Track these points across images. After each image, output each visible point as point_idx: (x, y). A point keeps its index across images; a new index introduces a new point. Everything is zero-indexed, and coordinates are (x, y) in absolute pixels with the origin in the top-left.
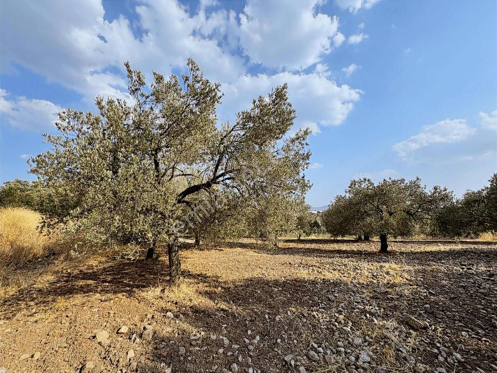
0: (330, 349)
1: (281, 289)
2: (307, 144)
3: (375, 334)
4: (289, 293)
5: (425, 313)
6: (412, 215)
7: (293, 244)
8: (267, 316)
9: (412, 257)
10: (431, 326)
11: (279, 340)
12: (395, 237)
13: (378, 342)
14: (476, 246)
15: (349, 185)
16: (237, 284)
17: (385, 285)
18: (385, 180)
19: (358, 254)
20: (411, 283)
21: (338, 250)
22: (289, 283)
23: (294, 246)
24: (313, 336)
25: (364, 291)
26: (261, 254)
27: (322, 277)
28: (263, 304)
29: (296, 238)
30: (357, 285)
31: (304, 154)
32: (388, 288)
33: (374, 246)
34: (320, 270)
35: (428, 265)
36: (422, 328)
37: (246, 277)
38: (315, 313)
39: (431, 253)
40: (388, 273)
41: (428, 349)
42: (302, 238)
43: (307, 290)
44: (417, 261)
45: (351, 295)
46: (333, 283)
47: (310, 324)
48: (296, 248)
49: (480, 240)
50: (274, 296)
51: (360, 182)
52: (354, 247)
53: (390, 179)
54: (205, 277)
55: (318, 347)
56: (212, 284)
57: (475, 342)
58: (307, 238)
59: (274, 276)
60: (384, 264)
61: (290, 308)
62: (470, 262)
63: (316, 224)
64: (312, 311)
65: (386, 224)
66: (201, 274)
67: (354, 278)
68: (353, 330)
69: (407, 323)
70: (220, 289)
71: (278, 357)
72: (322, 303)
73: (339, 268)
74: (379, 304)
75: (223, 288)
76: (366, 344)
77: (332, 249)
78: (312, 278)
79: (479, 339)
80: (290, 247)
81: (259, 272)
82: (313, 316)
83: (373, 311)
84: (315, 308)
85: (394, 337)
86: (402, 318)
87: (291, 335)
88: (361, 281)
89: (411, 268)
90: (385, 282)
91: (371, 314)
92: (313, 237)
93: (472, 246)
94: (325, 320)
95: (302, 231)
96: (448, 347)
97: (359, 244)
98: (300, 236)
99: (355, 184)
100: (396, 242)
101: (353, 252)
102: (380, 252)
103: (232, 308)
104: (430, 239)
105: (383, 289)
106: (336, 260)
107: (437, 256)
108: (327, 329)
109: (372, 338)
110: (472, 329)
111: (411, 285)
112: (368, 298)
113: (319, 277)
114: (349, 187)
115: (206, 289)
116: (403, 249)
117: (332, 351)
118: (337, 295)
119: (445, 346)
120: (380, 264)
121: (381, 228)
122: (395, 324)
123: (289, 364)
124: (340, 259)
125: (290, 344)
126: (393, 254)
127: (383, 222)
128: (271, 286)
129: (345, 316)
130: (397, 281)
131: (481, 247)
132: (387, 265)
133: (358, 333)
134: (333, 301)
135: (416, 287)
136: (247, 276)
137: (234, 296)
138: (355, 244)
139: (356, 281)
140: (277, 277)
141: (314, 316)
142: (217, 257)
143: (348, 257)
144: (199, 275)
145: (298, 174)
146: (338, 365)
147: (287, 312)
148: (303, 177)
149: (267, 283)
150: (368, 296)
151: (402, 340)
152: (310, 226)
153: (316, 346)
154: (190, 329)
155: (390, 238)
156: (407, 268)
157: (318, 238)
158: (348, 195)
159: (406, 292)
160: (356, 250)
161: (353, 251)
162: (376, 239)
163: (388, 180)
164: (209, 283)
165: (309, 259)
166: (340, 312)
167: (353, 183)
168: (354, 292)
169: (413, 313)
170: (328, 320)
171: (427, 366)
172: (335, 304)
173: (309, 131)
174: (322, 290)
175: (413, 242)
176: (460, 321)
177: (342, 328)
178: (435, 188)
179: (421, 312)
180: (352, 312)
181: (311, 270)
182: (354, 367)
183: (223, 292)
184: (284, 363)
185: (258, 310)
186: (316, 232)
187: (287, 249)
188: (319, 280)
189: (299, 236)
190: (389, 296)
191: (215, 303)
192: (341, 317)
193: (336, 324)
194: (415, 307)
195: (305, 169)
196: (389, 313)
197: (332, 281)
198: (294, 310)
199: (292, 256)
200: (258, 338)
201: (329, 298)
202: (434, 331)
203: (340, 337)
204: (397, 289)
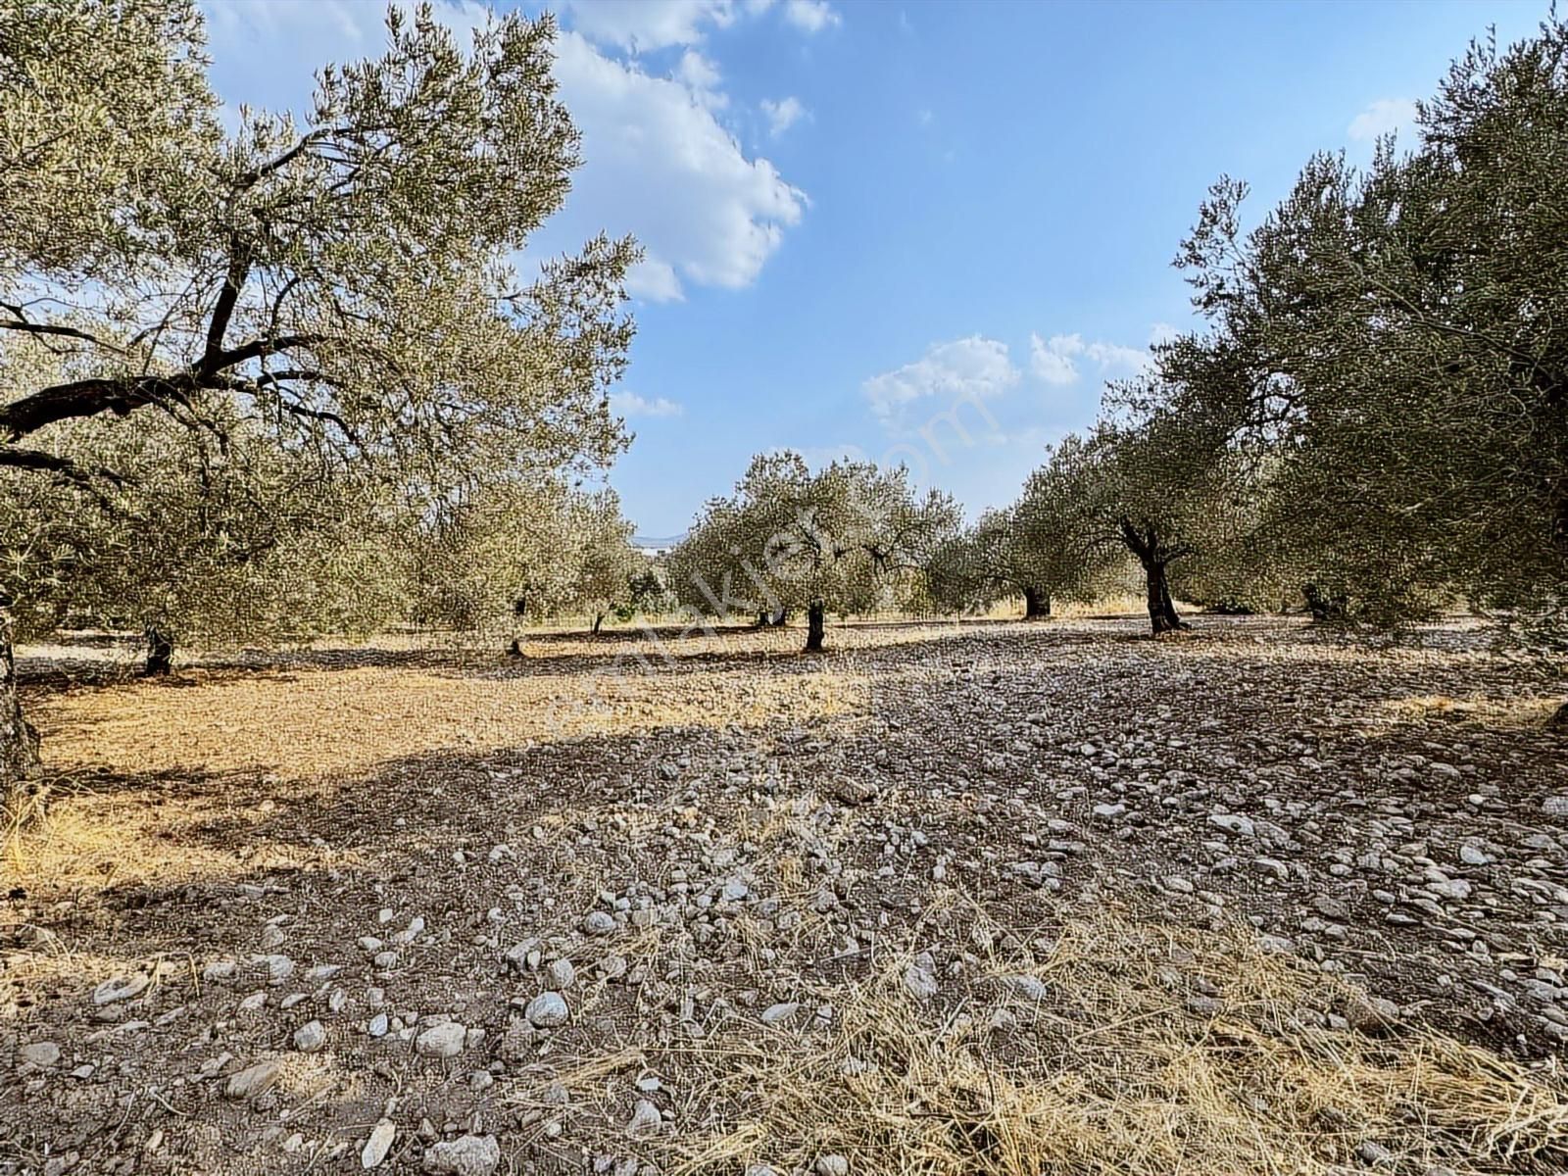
0: (650, 894)
1: (520, 772)
2: (623, 296)
3: (767, 832)
4: (547, 779)
5: (876, 767)
6: (881, 557)
7: (576, 644)
8: (459, 856)
9: (867, 655)
10: (881, 791)
11: (494, 913)
12: (843, 616)
13: (769, 849)
14: (983, 629)
15: (748, 468)
16: (350, 780)
17: (804, 723)
18: (834, 465)
19: (754, 659)
20: (859, 711)
21: (705, 654)
22: (548, 753)
23: (578, 651)
24: (606, 874)
25: (756, 742)
26: (458, 682)
27: (652, 724)
28: (449, 825)
29: (587, 629)
30: (742, 732)
31: (610, 326)
32: (811, 727)
33: (795, 638)
34: (648, 707)
35: (897, 671)
36: (864, 800)
37: (391, 754)
38: (618, 817)
39: (905, 646)
40: (815, 697)
41: (870, 837)
42: (604, 627)
43: (604, 763)
44: (876, 665)
45: (721, 755)
46: (682, 734)
47: (602, 847)
48: (583, 657)
49: (991, 617)
50: (494, 795)
51: (776, 463)
52: (748, 644)
53: (846, 460)
54: (200, 776)
55: (617, 898)
56: (233, 795)
57: (950, 803)
58: (621, 626)
59: (501, 738)
60: (806, 677)
61: (546, 818)
62: (968, 658)
63: (649, 582)
64: (612, 812)
65: (826, 578)
66: (179, 768)
67: (737, 716)
68: (717, 836)
69: (839, 797)
70: (267, 807)
71: (487, 956)
72: (643, 787)
73: (701, 697)
74: (785, 766)
75: (285, 801)
76: (743, 860)
77: (692, 653)
78: (622, 730)
79: (958, 798)
80: (565, 653)
81: (444, 733)
82: (612, 825)
83: (768, 784)
84: (621, 804)
85: (804, 830)
86: (829, 787)
87: (535, 887)
88: (752, 722)
89: (864, 681)
90: (806, 716)
91: (765, 791)
92: (639, 622)
93: (976, 629)
94: (644, 828)
95: (606, 605)
96: (906, 826)
97: (760, 635)
98: (600, 619)
99: (763, 467)
100: (844, 627)
101: (743, 657)
102: (805, 651)
103: (318, 860)
104: (909, 618)
105: (799, 733)
106: (700, 676)
107: (913, 652)
108: (650, 848)
109: (757, 844)
110: (950, 782)
111: (857, 715)
112: (763, 757)
113: (642, 725)
114: (748, 476)
115: (197, 817)
116: (855, 643)
117: (654, 897)
118: (687, 762)
119: (901, 825)
120: (801, 678)
121: (812, 588)
122: (814, 803)
123: (520, 965)
124: (707, 676)
125: (531, 912)
126: (830, 652)
127: (819, 574)
128: (484, 770)
129: (700, 809)
130: (830, 712)
131: (990, 629)
132: (815, 678)
133: (725, 840)
134: (675, 779)
135: (866, 717)
136: (394, 750)
137: (335, 821)
138: (751, 636)
139: (741, 722)
140: (508, 741)
141: (615, 826)
142: (264, 703)
143: (728, 669)
144: (164, 776)
145: (585, 390)
146: (666, 926)
147: (531, 831)
148: (604, 405)
149: (472, 762)
150: (763, 751)
151: (821, 831)
152: (632, 587)
153: (610, 897)
154: (96, 969)
155: (831, 619)
156: (857, 680)
157: (656, 626)
158: (742, 498)
159: (847, 733)
160: (750, 650)
161: (743, 654)
162: (801, 621)
163: (841, 464)
164: (217, 794)
165: (622, 681)
166: (688, 802)
167: (759, 465)
168: (730, 749)
169: (851, 772)
170: (653, 826)
171: (862, 871)
172: (677, 786)
173: (633, 248)
174: (648, 755)
175: (876, 627)
176: (933, 771)
177: (688, 837)
178: (933, 495)
179: (869, 767)
180: (719, 795)
181: (620, 711)
182: (706, 918)
183: (282, 817)
184: (505, 968)
185: (427, 846)
186: (652, 608)
187: (552, 659)
188: (644, 731)
189: (595, 620)
190: (809, 745)
191: (238, 857)
192: (691, 811)
193: (675, 830)
194: (861, 758)
195: (613, 379)
196: (803, 781)
197: (677, 731)
198: (554, 820)
199: (568, 679)
200: (418, 924)
201: (664, 773)
202: (886, 799)
203: (680, 859)
204: (828, 727)
